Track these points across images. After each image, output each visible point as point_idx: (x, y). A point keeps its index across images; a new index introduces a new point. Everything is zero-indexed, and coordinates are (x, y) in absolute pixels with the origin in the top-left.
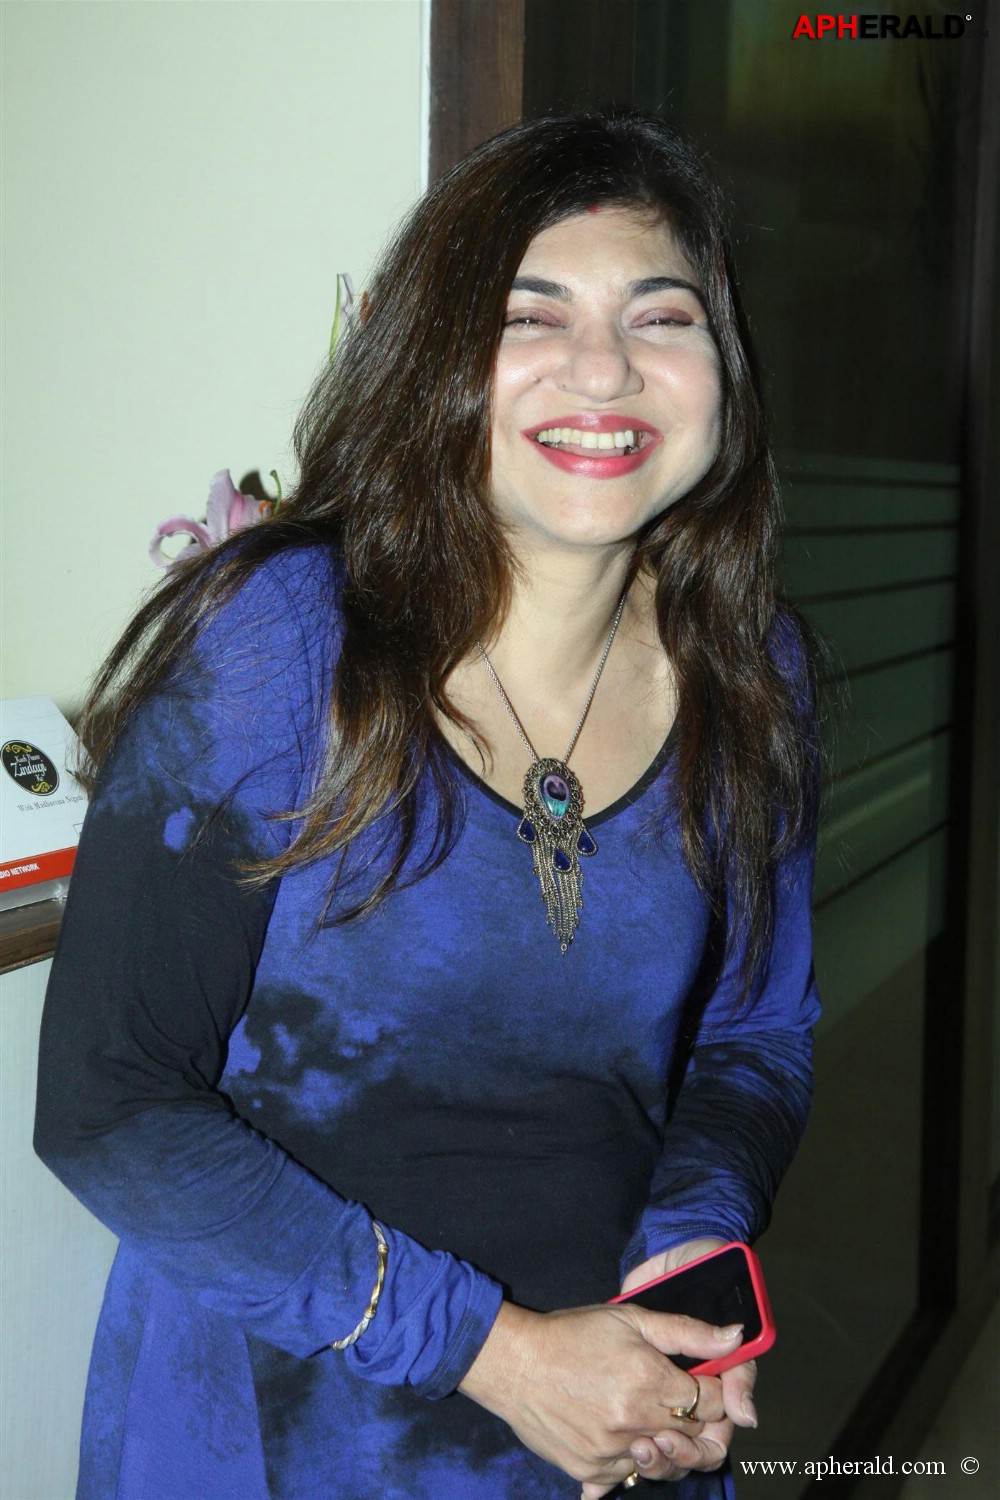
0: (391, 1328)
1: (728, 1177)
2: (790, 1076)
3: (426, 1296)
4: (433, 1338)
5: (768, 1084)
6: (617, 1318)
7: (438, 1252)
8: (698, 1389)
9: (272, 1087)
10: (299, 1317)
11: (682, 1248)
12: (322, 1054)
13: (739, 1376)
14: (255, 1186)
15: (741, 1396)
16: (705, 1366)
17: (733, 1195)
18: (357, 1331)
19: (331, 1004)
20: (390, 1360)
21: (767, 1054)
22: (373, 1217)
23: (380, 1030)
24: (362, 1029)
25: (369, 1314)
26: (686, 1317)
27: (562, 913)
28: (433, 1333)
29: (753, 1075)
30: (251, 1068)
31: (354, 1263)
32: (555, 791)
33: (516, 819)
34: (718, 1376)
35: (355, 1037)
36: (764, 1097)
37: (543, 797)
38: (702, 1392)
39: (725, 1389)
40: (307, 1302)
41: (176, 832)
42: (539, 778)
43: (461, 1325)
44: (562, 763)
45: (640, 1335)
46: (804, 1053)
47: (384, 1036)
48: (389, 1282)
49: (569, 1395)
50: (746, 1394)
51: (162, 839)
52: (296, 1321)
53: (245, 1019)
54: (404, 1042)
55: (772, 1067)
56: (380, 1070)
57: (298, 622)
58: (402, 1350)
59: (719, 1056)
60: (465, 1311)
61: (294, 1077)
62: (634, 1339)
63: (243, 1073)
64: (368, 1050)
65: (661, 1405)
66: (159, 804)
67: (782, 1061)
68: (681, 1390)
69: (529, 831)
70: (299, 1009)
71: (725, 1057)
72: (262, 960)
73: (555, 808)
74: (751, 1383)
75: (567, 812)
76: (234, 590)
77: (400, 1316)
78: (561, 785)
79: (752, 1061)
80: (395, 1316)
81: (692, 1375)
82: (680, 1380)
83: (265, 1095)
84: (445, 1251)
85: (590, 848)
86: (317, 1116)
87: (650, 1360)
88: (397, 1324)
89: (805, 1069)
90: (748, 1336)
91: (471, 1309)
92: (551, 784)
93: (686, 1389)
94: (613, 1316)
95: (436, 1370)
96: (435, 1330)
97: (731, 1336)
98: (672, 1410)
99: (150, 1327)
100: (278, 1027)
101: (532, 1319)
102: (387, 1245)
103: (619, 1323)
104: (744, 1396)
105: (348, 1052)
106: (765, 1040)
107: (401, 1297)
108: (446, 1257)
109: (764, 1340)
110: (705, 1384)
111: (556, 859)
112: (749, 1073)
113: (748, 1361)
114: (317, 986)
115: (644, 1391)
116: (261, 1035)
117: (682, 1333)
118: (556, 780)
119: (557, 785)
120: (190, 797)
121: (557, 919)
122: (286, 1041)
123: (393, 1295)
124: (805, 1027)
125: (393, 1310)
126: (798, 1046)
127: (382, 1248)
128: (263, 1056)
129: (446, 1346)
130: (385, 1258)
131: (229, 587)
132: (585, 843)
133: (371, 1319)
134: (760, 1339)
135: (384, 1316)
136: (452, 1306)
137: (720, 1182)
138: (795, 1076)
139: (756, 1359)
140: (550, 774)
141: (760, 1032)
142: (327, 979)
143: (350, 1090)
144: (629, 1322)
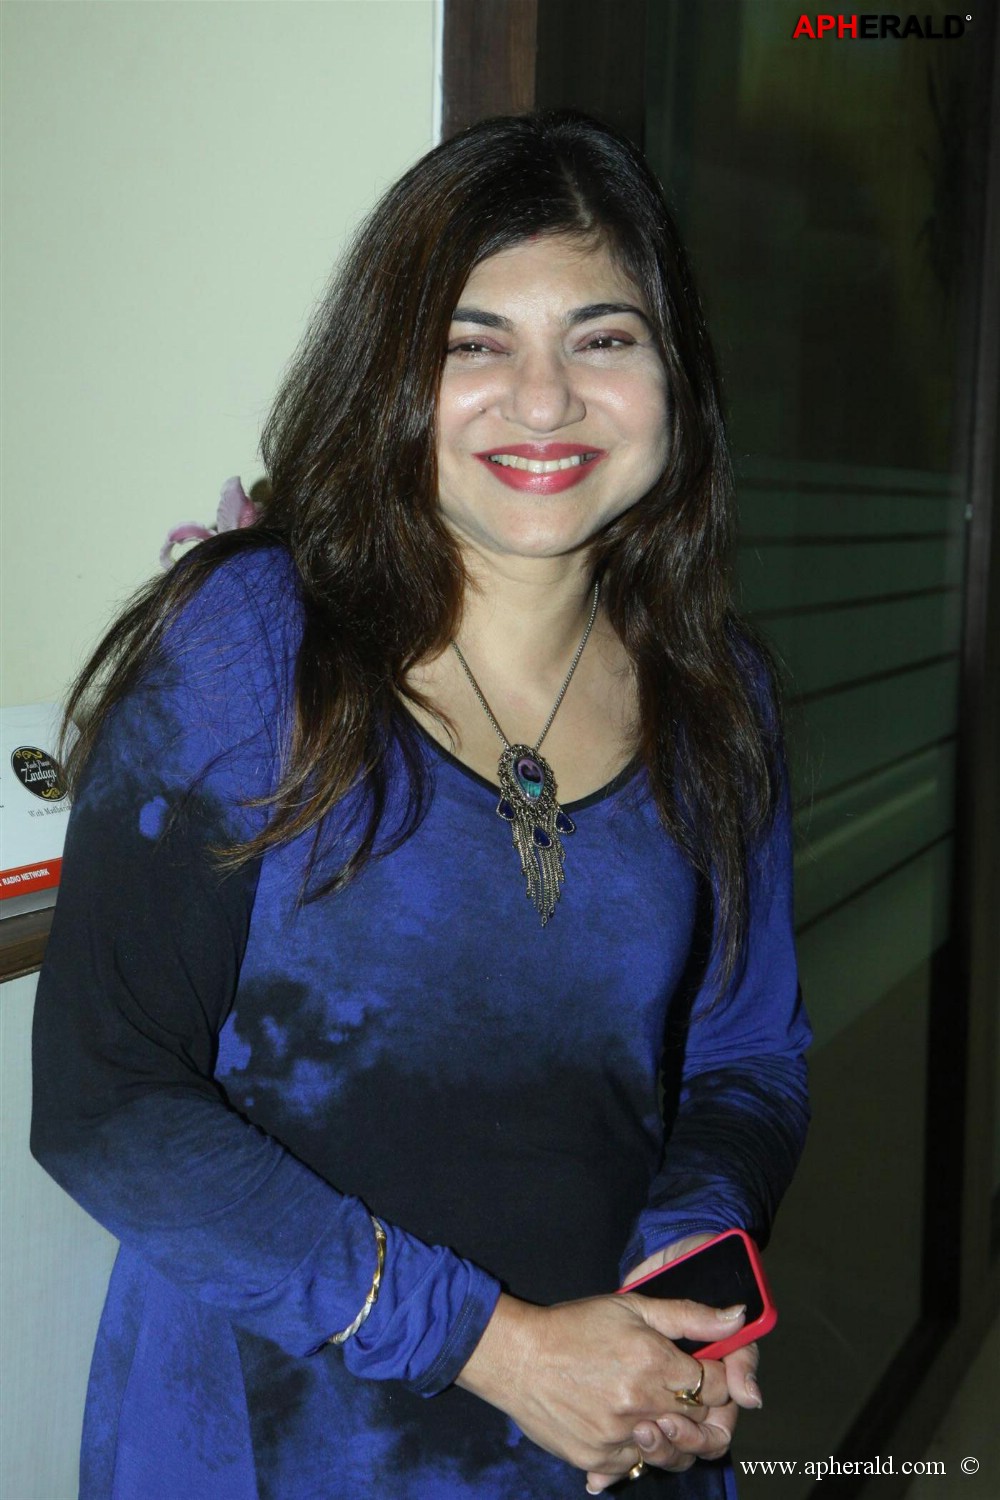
0: (393, 1312)
1: (724, 1182)
2: (784, 1096)
3: (427, 1281)
4: (435, 1324)
5: (762, 1103)
6: (620, 1305)
7: (437, 1247)
8: (703, 1372)
9: (264, 1083)
10: (300, 1304)
11: (680, 1244)
12: (310, 1043)
13: (741, 1359)
14: (256, 1171)
15: (745, 1377)
16: (707, 1350)
17: (729, 1198)
18: (358, 1319)
19: (316, 987)
20: (392, 1347)
21: (760, 1076)
22: (371, 1213)
23: (365, 1011)
24: (348, 1011)
25: (371, 1299)
26: (687, 1300)
27: (543, 887)
28: (434, 1319)
29: (749, 1096)
30: (242, 1064)
31: (355, 1249)
32: (529, 774)
33: (495, 798)
34: (721, 1360)
35: (341, 1020)
36: (759, 1115)
37: (518, 779)
38: (706, 1375)
39: (728, 1371)
40: (309, 1288)
41: (150, 820)
42: (513, 762)
43: (462, 1309)
44: (533, 750)
45: (642, 1320)
46: (798, 1077)
47: (370, 1017)
48: (390, 1265)
49: (573, 1380)
50: (749, 1375)
51: (138, 829)
52: (298, 1309)
53: (233, 1016)
54: (389, 1023)
55: (766, 1088)
56: (367, 1057)
57: (256, 612)
58: (404, 1336)
59: (713, 1082)
60: (466, 1296)
61: (284, 1070)
62: (636, 1323)
63: (234, 1070)
64: (355, 1033)
65: (666, 1388)
66: (133, 797)
67: (776, 1084)
68: (685, 1374)
69: (507, 809)
70: (286, 997)
71: (718, 1082)
72: (248, 954)
73: (532, 792)
74: (754, 1365)
75: (542, 794)
76: (195, 588)
77: (403, 1300)
78: (534, 768)
79: (745, 1082)
80: (396, 1301)
81: (696, 1359)
82: (684, 1364)
83: (256, 1092)
84: (443, 1246)
85: (568, 827)
86: (307, 1111)
87: (655, 1342)
88: (400, 1308)
89: (800, 1093)
90: (751, 1316)
91: (472, 1296)
92: (525, 768)
93: (690, 1371)
94: (616, 1303)
95: (438, 1357)
96: (437, 1315)
97: (733, 1317)
98: (676, 1393)
99: (144, 1334)
100: (265, 1020)
101: (532, 1310)
102: (384, 1231)
103: (621, 1309)
104: (747, 1378)
105: (335, 1037)
106: (758, 1065)
107: (402, 1283)
108: (443, 1250)
109: (765, 1322)
110: (709, 1368)
111: (536, 837)
112: (744, 1094)
113: (749, 1344)
114: (302, 970)
115: (650, 1374)
116: (250, 1030)
117: (684, 1316)
118: (530, 765)
119: (531, 768)
120: (162, 785)
121: (537, 891)
122: (275, 1033)
123: (394, 1280)
124: (798, 1051)
125: (394, 1295)
126: (791, 1070)
127: (379, 1235)
128: (253, 1052)
129: (448, 1333)
130: (384, 1243)
131: (191, 585)
132: (562, 821)
133: (373, 1304)
134: (761, 1321)
135: (387, 1299)
136: (452, 1292)
137: (717, 1187)
138: (790, 1097)
139: (756, 1341)
140: (522, 758)
141: (753, 1057)
142: (310, 962)
143: (338, 1080)
144: (631, 1308)
